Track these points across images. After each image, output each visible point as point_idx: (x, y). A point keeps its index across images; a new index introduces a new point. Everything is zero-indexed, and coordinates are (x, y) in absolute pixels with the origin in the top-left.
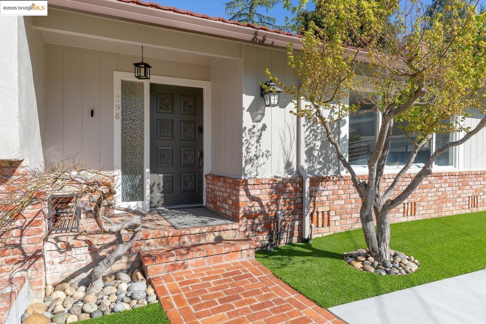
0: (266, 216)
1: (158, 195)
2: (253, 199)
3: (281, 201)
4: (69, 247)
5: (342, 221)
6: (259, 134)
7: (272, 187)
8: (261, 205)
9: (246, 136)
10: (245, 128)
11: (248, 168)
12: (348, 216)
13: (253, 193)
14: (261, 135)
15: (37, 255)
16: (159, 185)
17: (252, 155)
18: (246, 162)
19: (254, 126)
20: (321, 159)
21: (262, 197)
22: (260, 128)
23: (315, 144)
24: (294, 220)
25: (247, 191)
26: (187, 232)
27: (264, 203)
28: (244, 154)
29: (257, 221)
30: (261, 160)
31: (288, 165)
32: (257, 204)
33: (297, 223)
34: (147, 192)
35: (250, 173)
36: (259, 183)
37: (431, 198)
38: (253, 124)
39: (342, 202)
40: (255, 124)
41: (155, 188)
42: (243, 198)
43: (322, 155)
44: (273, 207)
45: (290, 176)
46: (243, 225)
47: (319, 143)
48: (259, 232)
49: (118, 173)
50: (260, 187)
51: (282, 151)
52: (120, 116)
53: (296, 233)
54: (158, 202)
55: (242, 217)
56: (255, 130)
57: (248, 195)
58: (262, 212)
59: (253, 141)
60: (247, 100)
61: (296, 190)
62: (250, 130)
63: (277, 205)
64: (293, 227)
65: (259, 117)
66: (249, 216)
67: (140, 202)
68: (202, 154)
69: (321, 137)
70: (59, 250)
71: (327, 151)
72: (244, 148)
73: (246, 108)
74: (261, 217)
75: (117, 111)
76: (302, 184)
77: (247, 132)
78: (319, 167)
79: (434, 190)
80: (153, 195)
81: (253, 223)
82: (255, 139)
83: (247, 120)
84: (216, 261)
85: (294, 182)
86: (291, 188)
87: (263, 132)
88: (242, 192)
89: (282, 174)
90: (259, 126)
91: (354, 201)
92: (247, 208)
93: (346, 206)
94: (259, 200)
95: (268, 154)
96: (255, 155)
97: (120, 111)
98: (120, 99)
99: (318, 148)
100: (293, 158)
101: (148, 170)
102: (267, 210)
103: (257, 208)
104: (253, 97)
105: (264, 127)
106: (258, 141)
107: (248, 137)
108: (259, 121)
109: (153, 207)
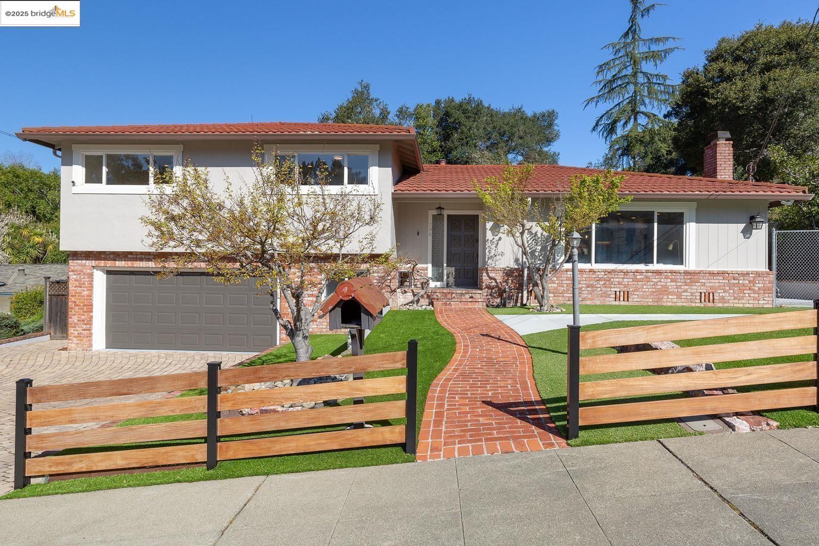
0: (499, 289)
1: (452, 280)
2: (491, 278)
3: (510, 281)
4: (406, 292)
5: (555, 298)
6: (496, 242)
7: (504, 273)
8: (496, 282)
9: (488, 244)
10: (488, 240)
11: (490, 261)
12: (560, 295)
13: (491, 275)
14: (498, 243)
15: (395, 291)
16: (452, 273)
17: (492, 254)
18: (488, 258)
19: (493, 239)
20: (541, 258)
21: (496, 278)
22: (497, 239)
23: (536, 248)
24: (519, 293)
25: (487, 273)
26: (455, 292)
27: (498, 281)
28: (488, 254)
29: (494, 291)
30: (498, 257)
31: (517, 260)
32: (493, 281)
33: (520, 295)
34: (445, 278)
35: (491, 264)
36: (494, 270)
37: (647, 290)
38: (493, 237)
39: (556, 285)
40: (494, 237)
41: (450, 275)
42: (485, 277)
43: (541, 255)
44: (504, 284)
45: (516, 267)
46: (485, 292)
47: (539, 248)
48: (495, 297)
49: (430, 266)
50: (496, 272)
51: (512, 252)
52: (431, 234)
53: (519, 301)
54: (452, 284)
55: (485, 288)
56: (494, 241)
57: (488, 276)
58: (498, 286)
59: (493, 247)
60: (489, 225)
61: (519, 275)
62: (491, 241)
63: (507, 283)
64: (517, 297)
65: (496, 233)
66: (489, 287)
67: (442, 283)
68: (478, 255)
69: (541, 244)
70: (402, 292)
71: (546, 253)
72: (487, 251)
73: (489, 229)
74: (496, 289)
75: (430, 232)
76: (523, 271)
77: (489, 241)
78: (539, 262)
79: (652, 283)
80: (449, 279)
81: (492, 292)
82: (494, 245)
83: (489, 235)
84: (465, 305)
85: (518, 270)
86: (516, 274)
87: (499, 242)
88: (484, 274)
89: (513, 265)
90: (497, 238)
91: (565, 285)
92: (488, 283)
93: (559, 288)
94: (495, 279)
95: (502, 254)
96: (494, 255)
97: (431, 232)
98: (431, 225)
99: (539, 250)
100: (520, 256)
101: (445, 265)
102: (500, 286)
103: (494, 284)
104: (493, 223)
105: (500, 239)
106: (496, 247)
107: (490, 245)
108: (497, 235)
109: (448, 286)
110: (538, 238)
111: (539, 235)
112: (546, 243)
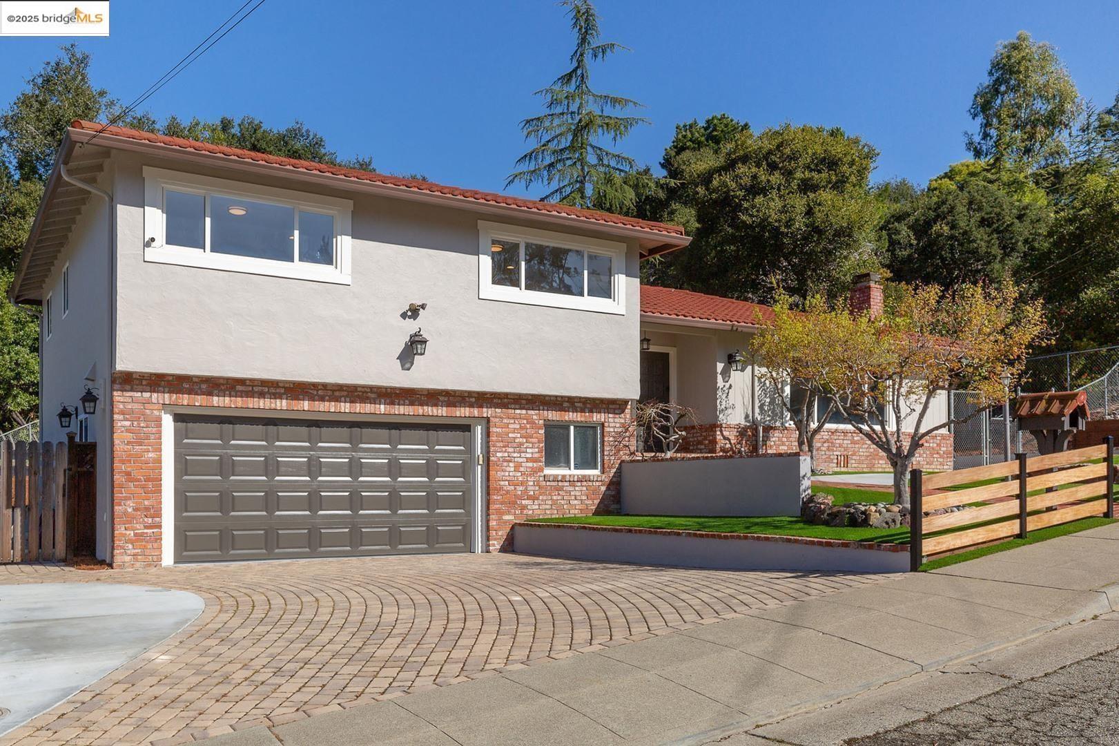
2: (725, 438)
3: (744, 442)
6: (727, 391)
7: (737, 432)
8: (730, 443)
10: (719, 387)
11: (721, 416)
13: (725, 434)
17: (723, 407)
18: (720, 411)
19: (724, 386)
20: (770, 413)
21: (730, 437)
22: (728, 387)
23: (765, 401)
25: (721, 431)
27: (732, 442)
28: (719, 407)
30: (730, 411)
31: (747, 416)
32: (728, 442)
35: (723, 419)
36: (729, 427)
38: (724, 384)
42: (719, 437)
43: (770, 409)
44: (738, 446)
45: (748, 424)
47: (768, 400)
50: (730, 430)
51: (742, 405)
55: (719, 451)
56: (725, 388)
57: (723, 435)
59: (724, 397)
60: (720, 366)
61: (753, 435)
62: (722, 389)
63: (741, 444)
65: (727, 379)
66: (723, 450)
72: (718, 402)
73: (719, 372)
76: (756, 430)
77: (720, 390)
78: (768, 419)
79: (866, 446)
82: (725, 395)
83: (720, 381)
85: (752, 429)
86: (750, 433)
87: (730, 390)
88: (718, 433)
89: (743, 423)
90: (727, 385)
92: (722, 445)
94: (729, 440)
95: (733, 407)
96: (725, 407)
99: (768, 404)
100: (750, 410)
102: (734, 447)
103: (728, 446)
104: (723, 365)
105: (730, 386)
106: (726, 397)
107: (720, 394)
108: (727, 382)
110: (767, 388)
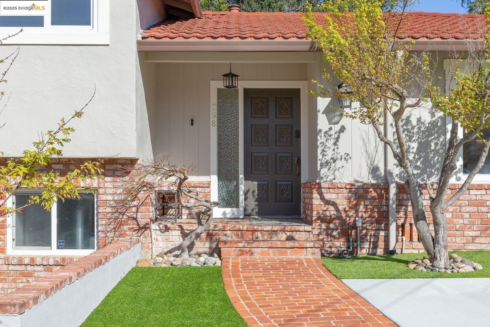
0: (343, 222)
1: (252, 204)
2: (327, 202)
3: (361, 208)
4: (167, 229)
6: (336, 136)
7: (350, 192)
8: (338, 210)
9: (321, 139)
10: (320, 131)
11: (324, 171)
12: (458, 233)
13: (327, 196)
14: (339, 137)
15: (146, 227)
16: (253, 192)
17: (328, 158)
18: (322, 165)
19: (331, 129)
20: (419, 164)
21: (338, 202)
22: (338, 130)
23: (409, 146)
24: (379, 230)
25: (321, 194)
26: (260, 228)
27: (340, 208)
28: (320, 156)
29: (332, 226)
30: (339, 164)
31: (374, 170)
32: (332, 208)
33: (382, 233)
34: (242, 198)
35: (327, 177)
36: (333, 187)
38: (330, 126)
40: (332, 126)
41: (250, 195)
42: (316, 201)
43: (419, 158)
44: (351, 213)
45: (373, 182)
46: (317, 227)
47: (415, 145)
48: (334, 237)
49: (214, 179)
50: (336, 190)
51: (365, 153)
52: (216, 123)
53: (381, 244)
54: (253, 210)
55: (316, 220)
56: (332, 132)
57: (322, 198)
58: (339, 218)
59: (330, 143)
60: (323, 103)
61: (380, 197)
62: (326, 132)
63: (357, 211)
64: (377, 237)
65: (336, 119)
66: (323, 219)
67: (235, 209)
68: (299, 161)
69: (419, 138)
70: (160, 230)
71: (427, 153)
72: (319, 151)
73: (322, 111)
74: (337, 222)
75: (214, 119)
76: (387, 190)
77: (322, 134)
80: (247, 202)
81: (328, 228)
82: (333, 141)
83: (323, 122)
84: (281, 254)
85: (378, 188)
86: (374, 194)
87: (342, 134)
88: (316, 195)
89: (367, 178)
90: (337, 127)
92: (321, 212)
93: (455, 220)
94: (334, 204)
95: (347, 157)
96: (332, 158)
97: (216, 119)
98: (216, 107)
99: (415, 150)
100: (379, 161)
101: (241, 176)
102: (344, 215)
103: (332, 212)
104: (330, 99)
105: (343, 129)
106: (335, 144)
107: (324, 140)
108: (337, 123)
109: (247, 216)
110: (413, 128)
111: (414, 123)
112: (428, 136)
